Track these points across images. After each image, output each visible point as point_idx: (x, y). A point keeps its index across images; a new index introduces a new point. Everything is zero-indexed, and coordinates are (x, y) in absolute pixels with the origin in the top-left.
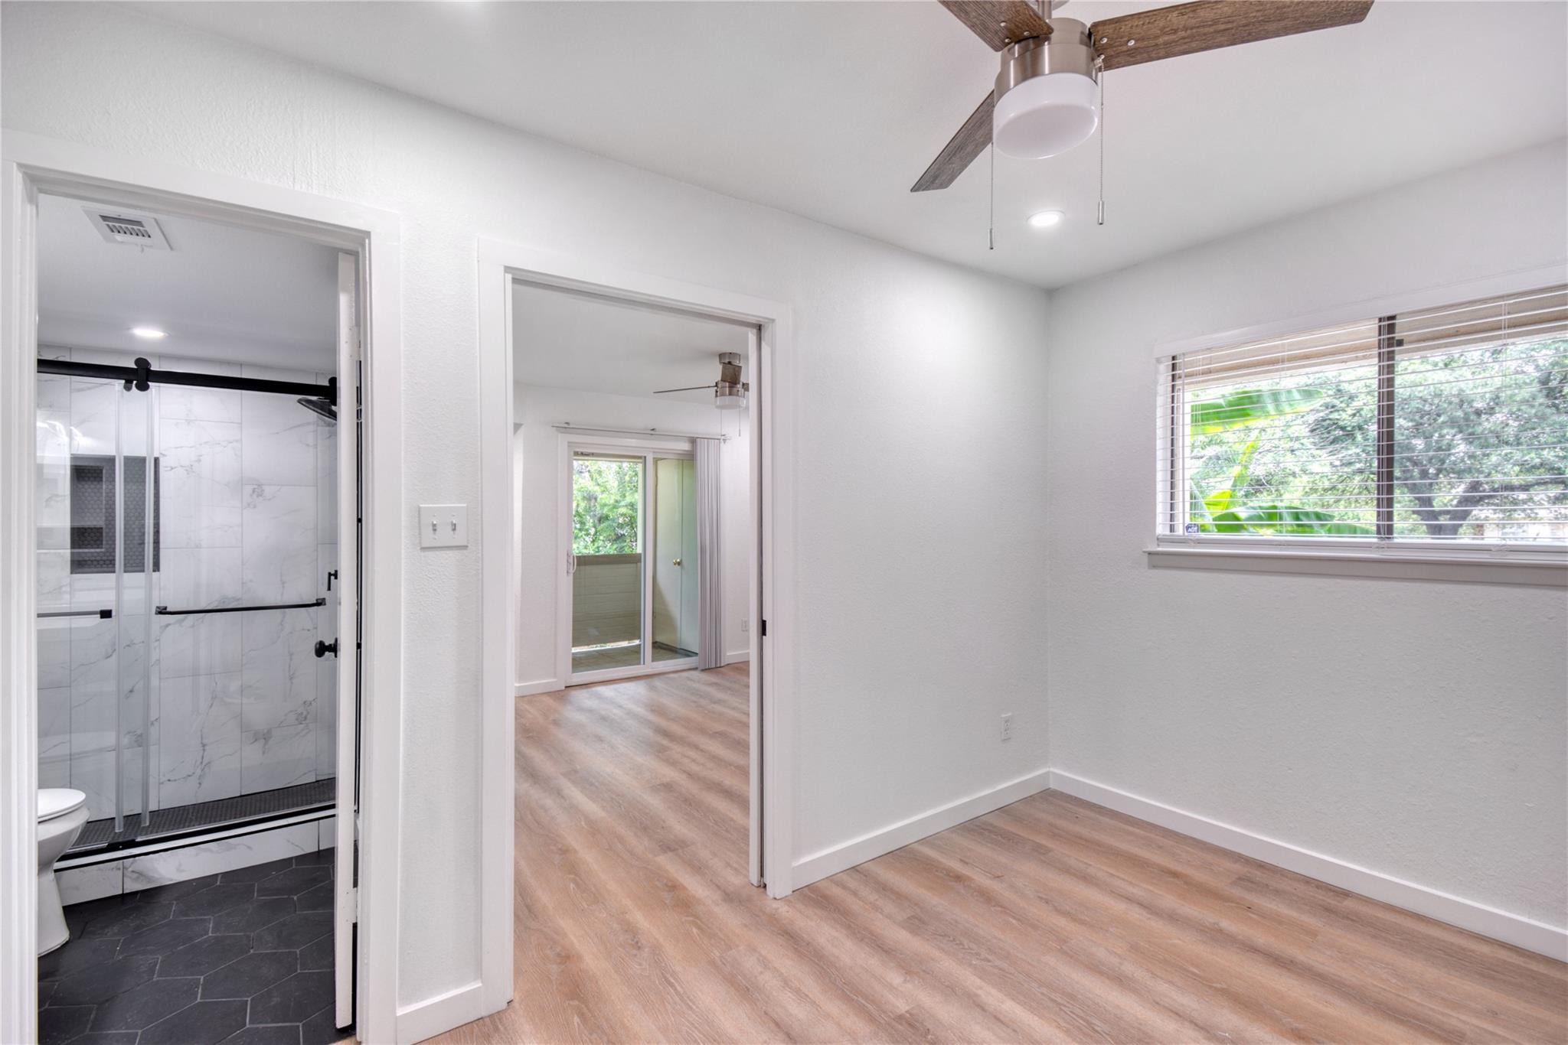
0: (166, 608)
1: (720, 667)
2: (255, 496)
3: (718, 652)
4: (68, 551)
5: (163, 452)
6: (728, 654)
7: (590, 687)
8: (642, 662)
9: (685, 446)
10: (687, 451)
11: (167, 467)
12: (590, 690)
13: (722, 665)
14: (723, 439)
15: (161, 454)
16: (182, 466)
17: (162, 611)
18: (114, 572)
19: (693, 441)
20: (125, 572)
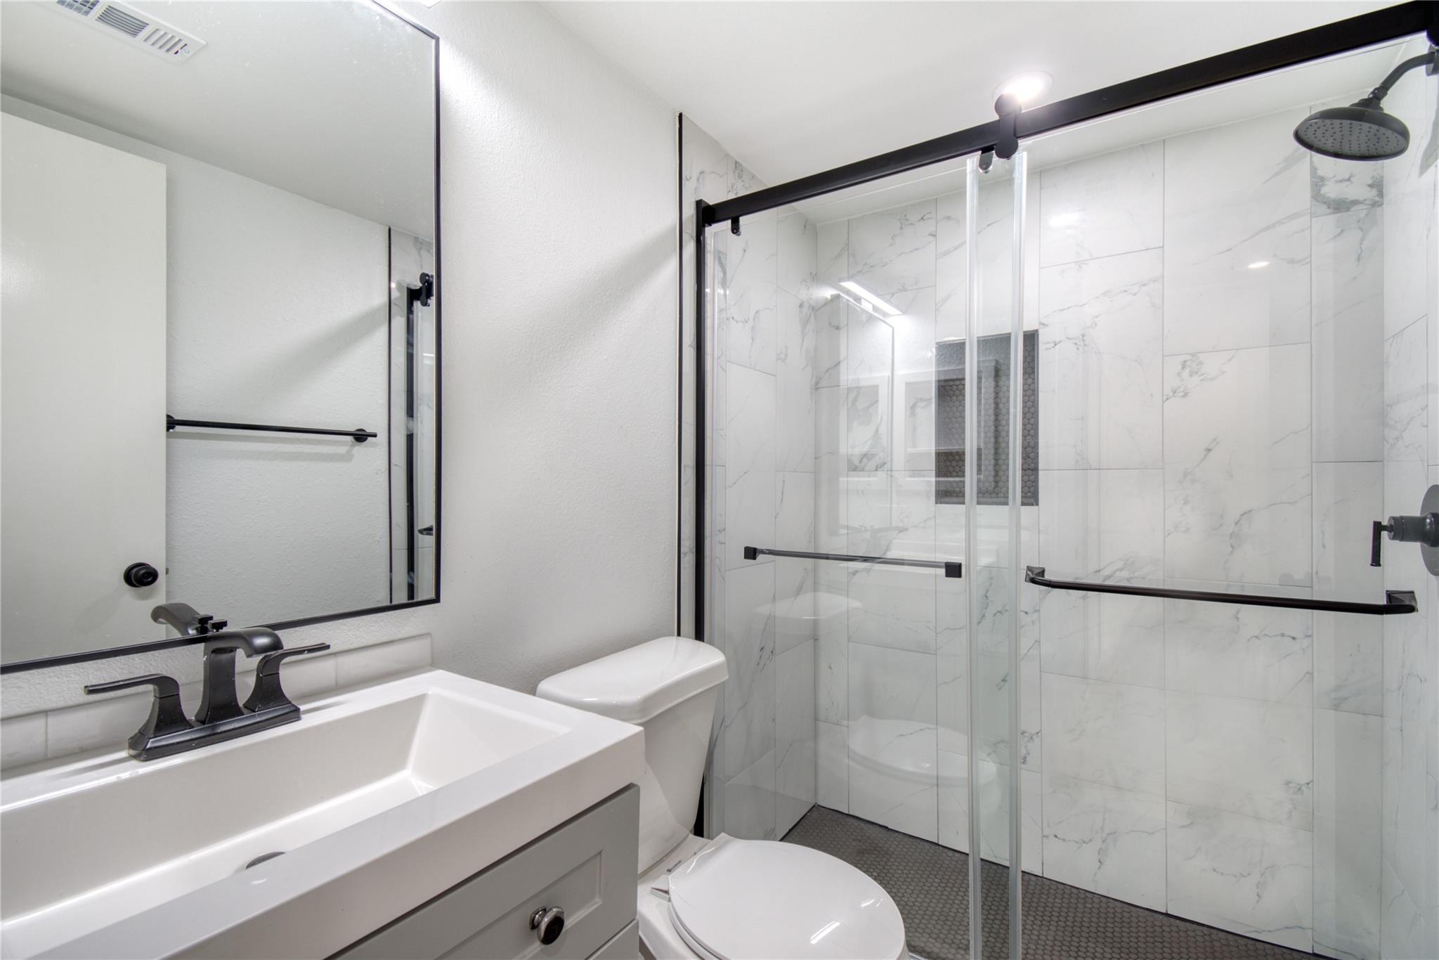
0: (1042, 572)
2: (1186, 374)
4: (933, 479)
5: (1044, 321)
11: (1048, 343)
15: (1040, 324)
16: (1068, 338)
17: (1037, 578)
18: (964, 503)
20: (979, 503)
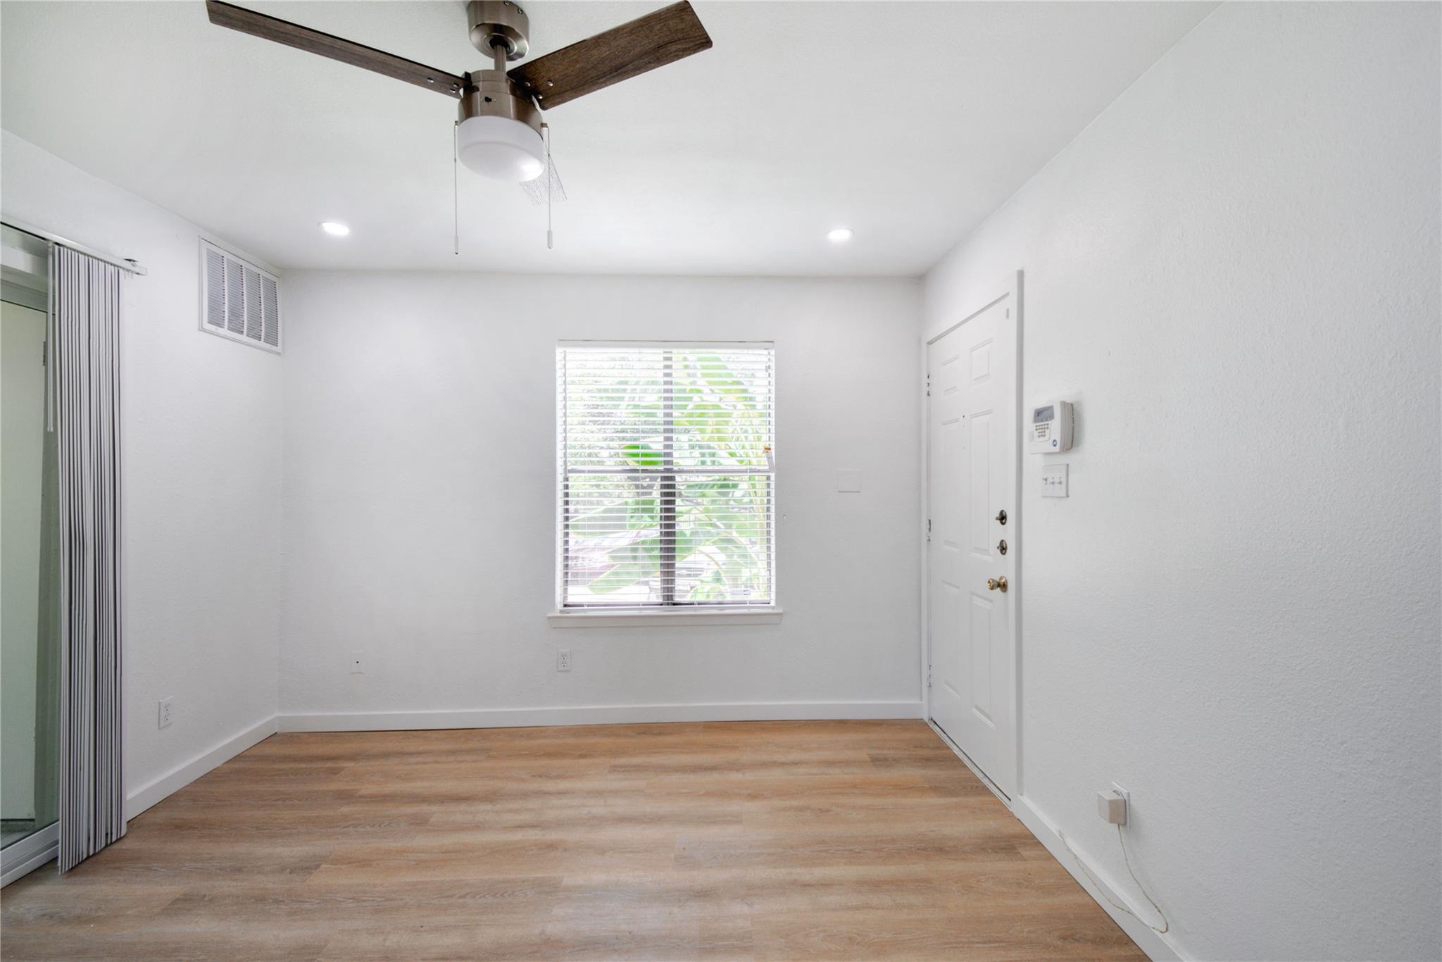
1: (120, 839)
3: (113, 806)
9: (19, 260)
10: (23, 273)
13: (123, 832)
14: (131, 268)
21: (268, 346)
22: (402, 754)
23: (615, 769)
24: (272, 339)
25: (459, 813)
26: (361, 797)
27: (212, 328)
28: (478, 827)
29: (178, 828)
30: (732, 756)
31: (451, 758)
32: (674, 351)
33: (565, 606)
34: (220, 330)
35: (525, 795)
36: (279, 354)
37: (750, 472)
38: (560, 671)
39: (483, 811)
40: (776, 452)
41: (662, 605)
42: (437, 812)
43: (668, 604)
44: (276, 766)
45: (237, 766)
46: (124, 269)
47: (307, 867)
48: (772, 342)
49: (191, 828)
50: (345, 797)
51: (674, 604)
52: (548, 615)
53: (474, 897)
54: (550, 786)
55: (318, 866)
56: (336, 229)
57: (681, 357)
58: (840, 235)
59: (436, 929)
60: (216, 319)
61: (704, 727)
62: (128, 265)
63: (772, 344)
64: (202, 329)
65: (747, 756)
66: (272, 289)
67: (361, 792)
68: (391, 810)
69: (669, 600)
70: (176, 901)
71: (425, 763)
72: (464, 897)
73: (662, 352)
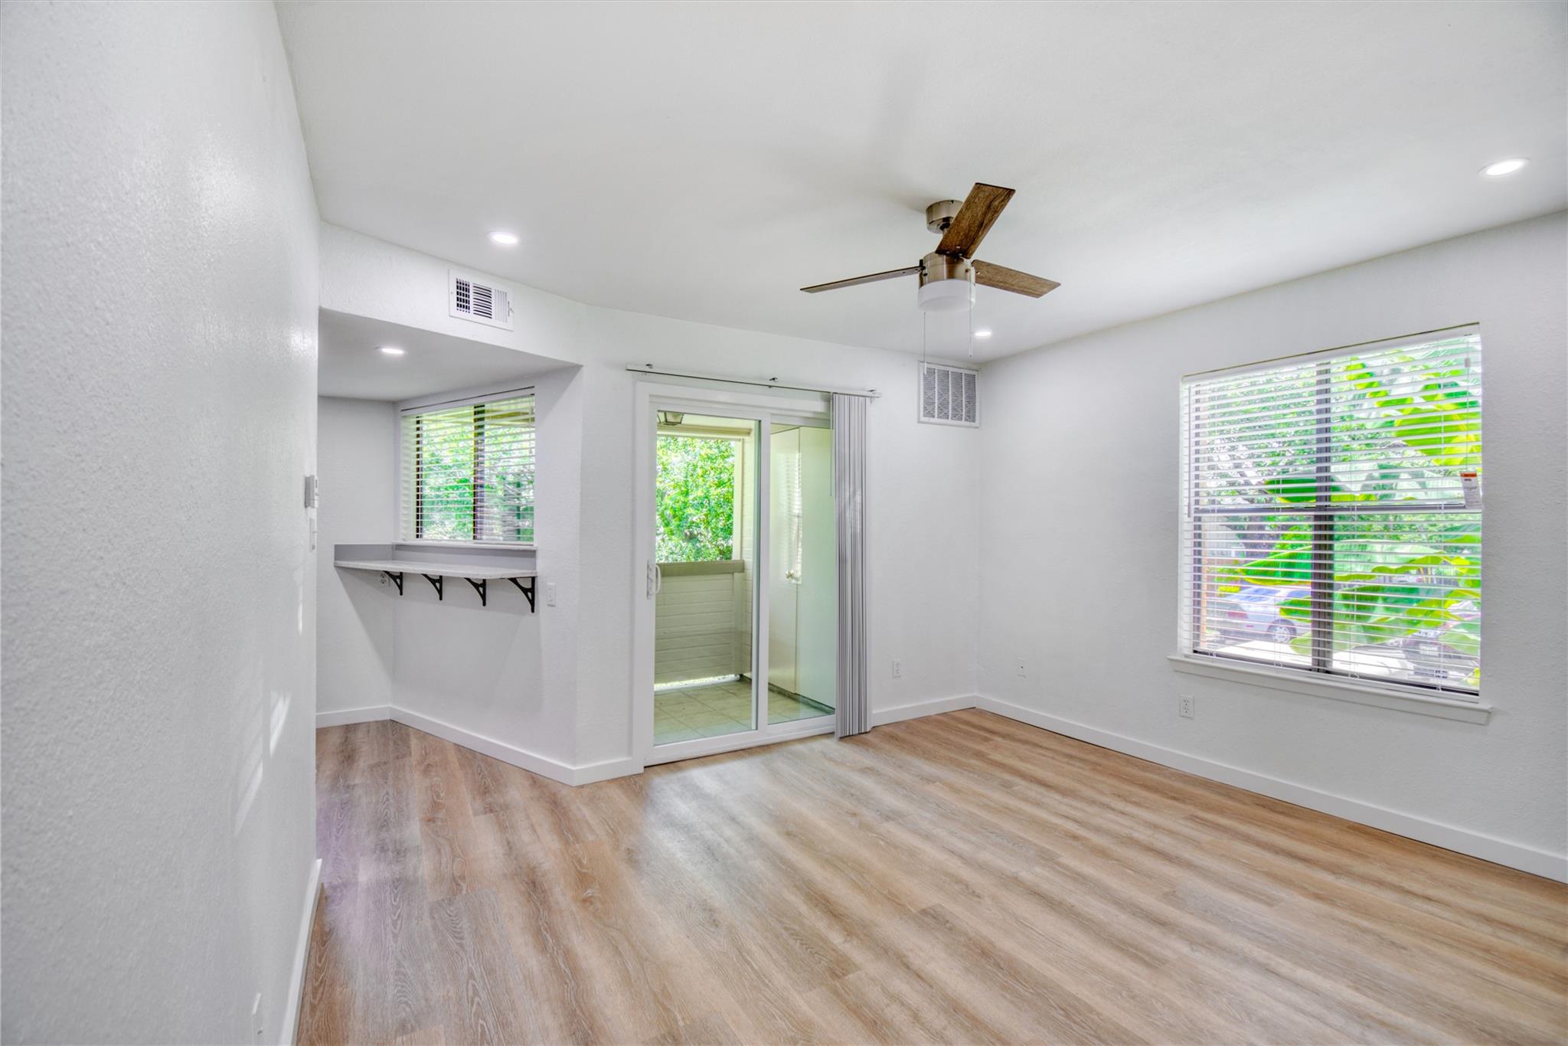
1: (866, 733)
3: (862, 712)
6: (874, 712)
7: (680, 769)
8: (754, 727)
9: (819, 406)
10: (821, 413)
12: (680, 775)
13: (868, 730)
14: (871, 395)
19: (829, 398)
21: (967, 423)
22: (1036, 745)
23: (1193, 818)
24: (971, 417)
25: (1034, 791)
26: (989, 759)
27: (926, 419)
28: (1038, 804)
29: (892, 738)
30: (1345, 860)
31: (1066, 760)
32: (1333, 361)
33: (1195, 652)
34: (932, 420)
35: (1093, 802)
36: (977, 427)
37: (1445, 508)
38: (1181, 716)
39: (1053, 799)
40: (1484, 478)
41: (1310, 670)
42: (1021, 785)
43: (1318, 670)
44: (960, 726)
45: (944, 719)
46: (868, 397)
47: (929, 780)
48: (1478, 323)
49: (897, 740)
50: (979, 755)
51: (1328, 672)
52: (1169, 657)
53: (997, 836)
54: (1120, 805)
55: (935, 782)
56: (983, 334)
57: (1343, 367)
58: (1506, 168)
59: (961, 838)
60: (929, 414)
61: (1349, 827)
62: (870, 394)
63: (1476, 326)
64: (919, 422)
65: (1376, 871)
66: (971, 381)
67: (990, 757)
68: (997, 772)
69: (1322, 667)
70: (866, 768)
71: (1044, 756)
72: (992, 833)
73: (1314, 365)
